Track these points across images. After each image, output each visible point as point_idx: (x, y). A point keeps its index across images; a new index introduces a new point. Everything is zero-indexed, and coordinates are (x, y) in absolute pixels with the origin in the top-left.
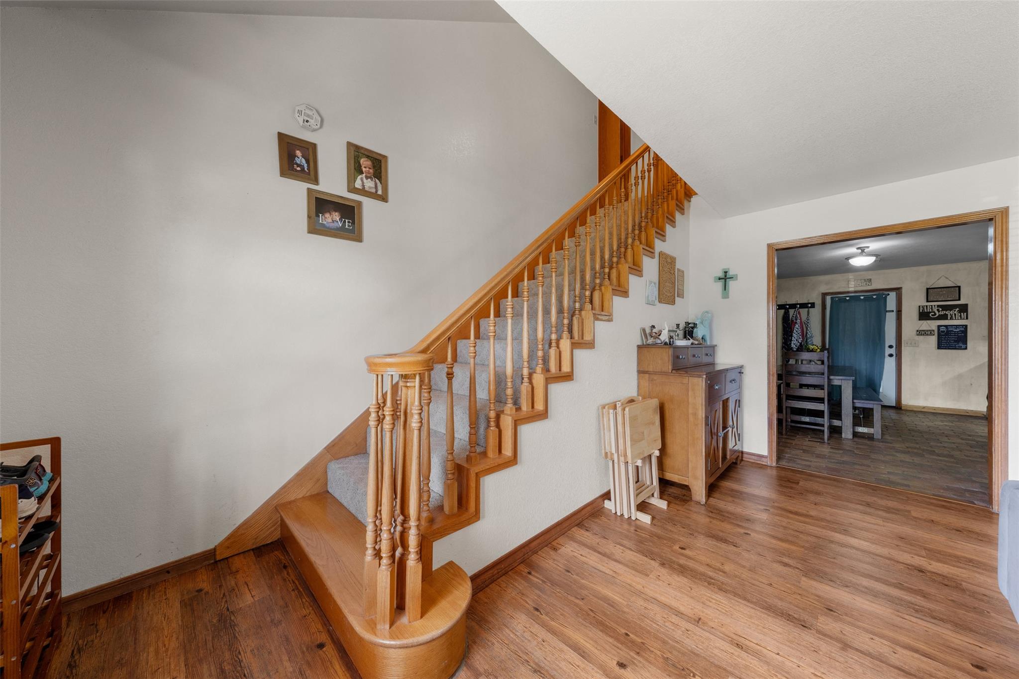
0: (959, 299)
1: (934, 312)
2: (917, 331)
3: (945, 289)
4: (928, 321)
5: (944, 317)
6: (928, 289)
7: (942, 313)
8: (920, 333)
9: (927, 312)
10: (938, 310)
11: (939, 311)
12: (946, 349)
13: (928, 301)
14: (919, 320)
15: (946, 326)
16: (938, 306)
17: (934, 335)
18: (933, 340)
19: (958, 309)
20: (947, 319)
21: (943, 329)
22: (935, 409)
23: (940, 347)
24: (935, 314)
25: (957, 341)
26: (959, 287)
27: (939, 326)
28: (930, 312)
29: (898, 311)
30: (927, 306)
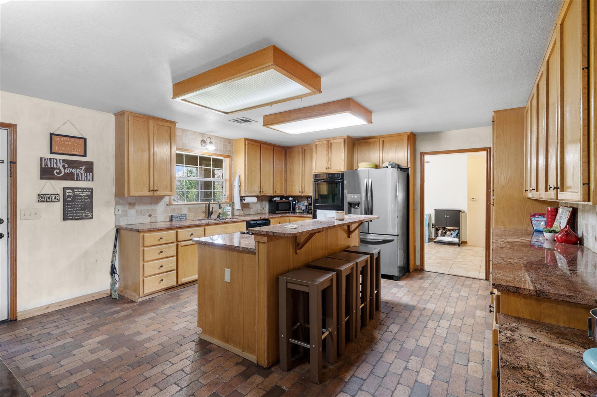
0: (85, 155)
1: (59, 169)
2: (39, 195)
3: (71, 139)
4: (53, 182)
5: (69, 177)
6: (51, 135)
7: (68, 171)
8: (43, 198)
9: (51, 168)
10: (64, 166)
11: (65, 168)
12: (72, 219)
13: (51, 152)
14: (42, 178)
15: (72, 189)
16: (64, 161)
17: (59, 201)
18: (58, 207)
19: (84, 168)
20: (73, 179)
21: (69, 192)
22: (60, 304)
23: (65, 218)
24: (60, 172)
25: (83, 209)
26: (85, 139)
27: (65, 189)
28: (54, 169)
29: (11, 163)
30: (50, 159)
